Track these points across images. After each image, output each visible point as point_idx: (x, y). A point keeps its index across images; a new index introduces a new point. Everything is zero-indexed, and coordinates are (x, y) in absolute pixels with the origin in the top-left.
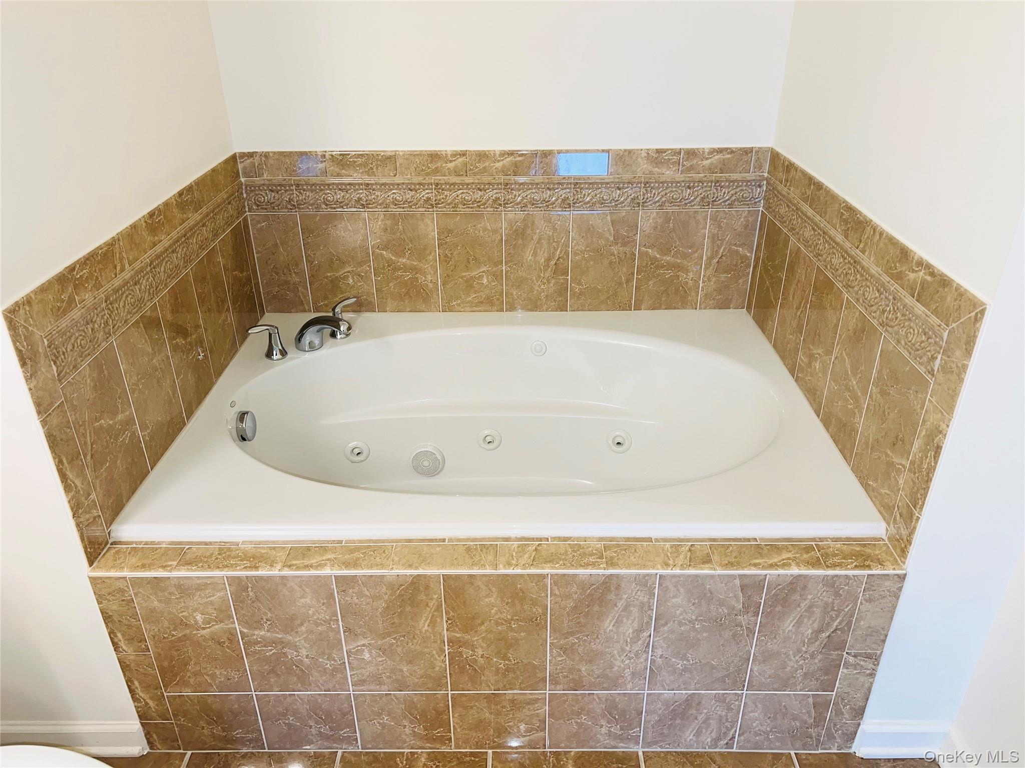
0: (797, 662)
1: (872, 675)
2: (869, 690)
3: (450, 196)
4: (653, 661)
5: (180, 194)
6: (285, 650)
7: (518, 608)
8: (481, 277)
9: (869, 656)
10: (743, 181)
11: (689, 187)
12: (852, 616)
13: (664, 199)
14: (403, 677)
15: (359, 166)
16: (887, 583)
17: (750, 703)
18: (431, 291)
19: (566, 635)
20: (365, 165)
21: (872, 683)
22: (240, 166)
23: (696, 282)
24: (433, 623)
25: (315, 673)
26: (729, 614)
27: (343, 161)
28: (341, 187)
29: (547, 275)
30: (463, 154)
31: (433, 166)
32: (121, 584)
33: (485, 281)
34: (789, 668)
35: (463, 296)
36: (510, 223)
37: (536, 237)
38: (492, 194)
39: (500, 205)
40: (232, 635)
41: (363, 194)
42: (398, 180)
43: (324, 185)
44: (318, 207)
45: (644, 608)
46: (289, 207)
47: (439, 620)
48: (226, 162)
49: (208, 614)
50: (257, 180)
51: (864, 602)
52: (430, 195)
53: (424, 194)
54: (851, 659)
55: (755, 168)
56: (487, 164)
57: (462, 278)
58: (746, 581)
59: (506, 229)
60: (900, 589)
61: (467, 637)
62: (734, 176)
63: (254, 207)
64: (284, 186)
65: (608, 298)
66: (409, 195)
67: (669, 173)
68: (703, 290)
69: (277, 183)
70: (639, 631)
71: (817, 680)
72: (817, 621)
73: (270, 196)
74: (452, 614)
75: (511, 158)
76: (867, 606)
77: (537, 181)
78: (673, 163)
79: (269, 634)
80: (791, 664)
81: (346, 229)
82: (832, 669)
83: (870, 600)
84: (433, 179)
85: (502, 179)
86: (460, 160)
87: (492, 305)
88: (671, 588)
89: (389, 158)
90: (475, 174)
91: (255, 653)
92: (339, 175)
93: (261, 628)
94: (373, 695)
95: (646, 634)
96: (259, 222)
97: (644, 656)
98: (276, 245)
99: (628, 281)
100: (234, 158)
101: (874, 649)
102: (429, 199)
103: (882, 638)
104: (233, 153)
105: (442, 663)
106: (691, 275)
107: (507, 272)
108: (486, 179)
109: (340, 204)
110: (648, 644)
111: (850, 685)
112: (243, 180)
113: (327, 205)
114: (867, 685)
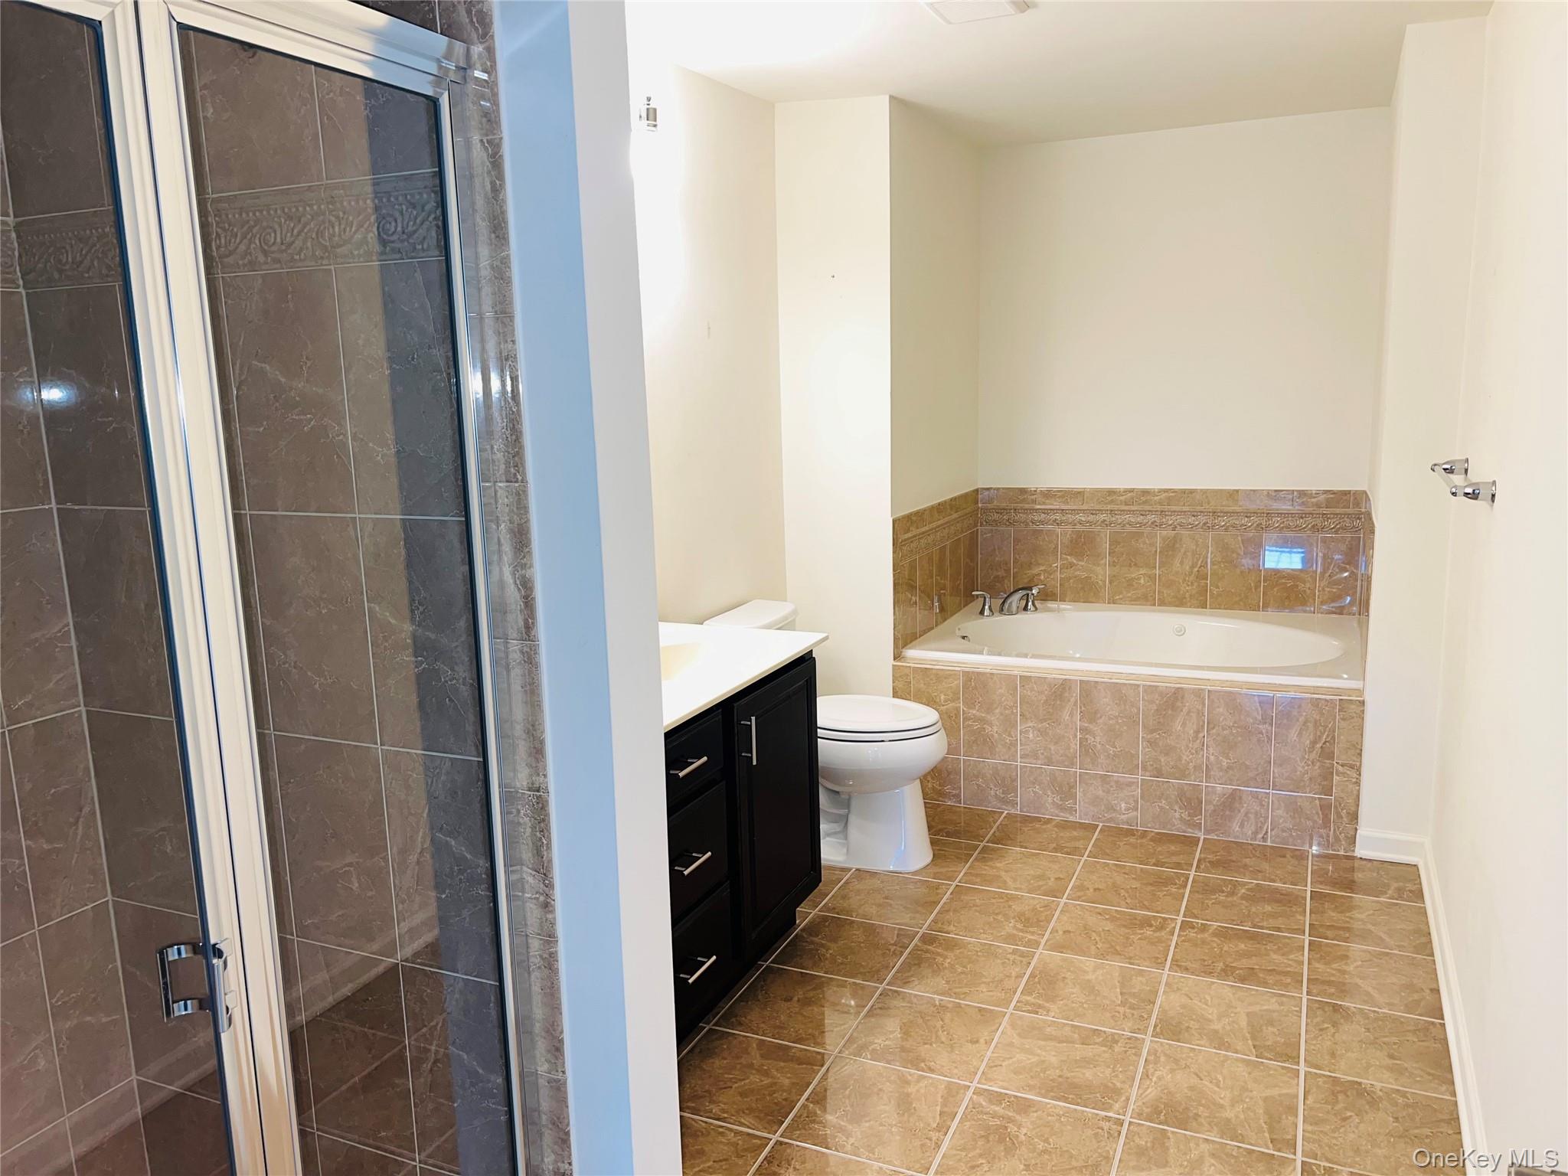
0: (1303, 767)
1: (1358, 783)
2: (1358, 796)
3: (1120, 519)
4: (1208, 758)
5: (951, 500)
6: (985, 726)
7: (1123, 706)
8: (1139, 579)
9: (1352, 767)
10: (1345, 514)
11: (1302, 518)
12: (1334, 732)
13: (1282, 525)
14: (1051, 755)
15: (1059, 497)
16: (1353, 707)
17: (1276, 802)
18: (1100, 587)
19: (1152, 731)
20: (1062, 497)
21: (1359, 791)
22: (980, 496)
23: (1313, 590)
24: (1071, 715)
25: (1000, 746)
26: (1254, 724)
27: (1048, 494)
28: (1045, 512)
29: (1191, 579)
30: (1132, 491)
31: (1109, 498)
32: (907, 671)
33: (1142, 581)
34: (1298, 773)
35: (1125, 593)
36: (1164, 539)
37: (1183, 550)
38: (1151, 518)
39: (1157, 526)
40: (957, 709)
41: (1058, 516)
42: (1085, 507)
43: (1033, 510)
44: (1027, 525)
45: (1200, 714)
46: (1007, 523)
47: (1075, 712)
48: (974, 491)
49: (948, 695)
50: (989, 506)
51: (1340, 720)
52: (1105, 518)
53: (1102, 517)
54: (1340, 768)
55: (1353, 505)
56: (1148, 498)
57: (1125, 578)
58: (1261, 698)
59: (1160, 543)
60: (1363, 712)
61: (1091, 726)
62: (1338, 511)
63: (984, 523)
64: (1006, 509)
65: (1241, 600)
66: (1091, 518)
67: (1286, 507)
68: (1318, 598)
69: (1001, 507)
70: (1197, 732)
71: (1319, 784)
72: (1312, 734)
73: (996, 516)
74: (1083, 709)
75: (1166, 494)
76: (1343, 724)
77: (1184, 510)
78: (1289, 500)
79: (978, 713)
80: (1300, 769)
81: (1044, 540)
82: (1327, 775)
83: (1343, 719)
84: (1109, 507)
85: (1159, 508)
86: (1129, 494)
87: (1147, 600)
88: (1216, 700)
89: (1079, 493)
90: (1139, 504)
91: (969, 726)
92: (1044, 503)
93: (974, 708)
94: (1032, 767)
95: (1201, 735)
96: (985, 534)
97: (1202, 753)
98: (995, 549)
99: (1257, 587)
100: (977, 491)
101: (1354, 761)
102: (1105, 521)
103: (1358, 751)
104: (975, 488)
105: (1075, 746)
106: (1308, 585)
107: (1159, 575)
108: (1147, 508)
109: (1042, 522)
110: (1204, 743)
111: (1342, 791)
112: (980, 505)
113: (1033, 523)
114: (1355, 792)
